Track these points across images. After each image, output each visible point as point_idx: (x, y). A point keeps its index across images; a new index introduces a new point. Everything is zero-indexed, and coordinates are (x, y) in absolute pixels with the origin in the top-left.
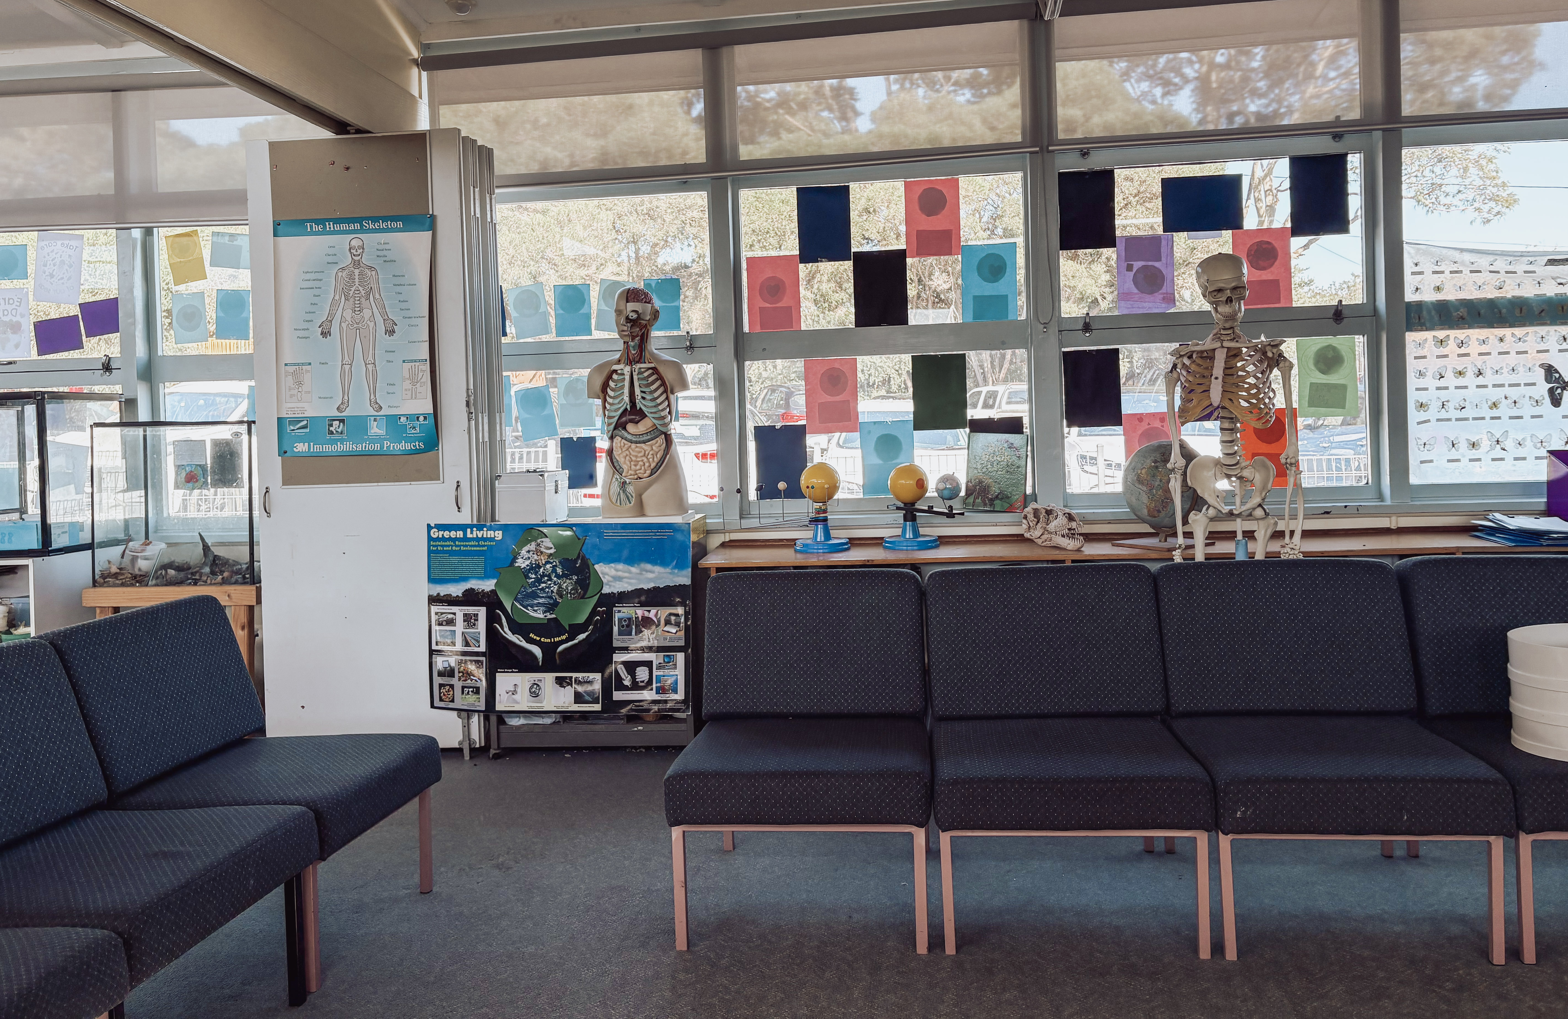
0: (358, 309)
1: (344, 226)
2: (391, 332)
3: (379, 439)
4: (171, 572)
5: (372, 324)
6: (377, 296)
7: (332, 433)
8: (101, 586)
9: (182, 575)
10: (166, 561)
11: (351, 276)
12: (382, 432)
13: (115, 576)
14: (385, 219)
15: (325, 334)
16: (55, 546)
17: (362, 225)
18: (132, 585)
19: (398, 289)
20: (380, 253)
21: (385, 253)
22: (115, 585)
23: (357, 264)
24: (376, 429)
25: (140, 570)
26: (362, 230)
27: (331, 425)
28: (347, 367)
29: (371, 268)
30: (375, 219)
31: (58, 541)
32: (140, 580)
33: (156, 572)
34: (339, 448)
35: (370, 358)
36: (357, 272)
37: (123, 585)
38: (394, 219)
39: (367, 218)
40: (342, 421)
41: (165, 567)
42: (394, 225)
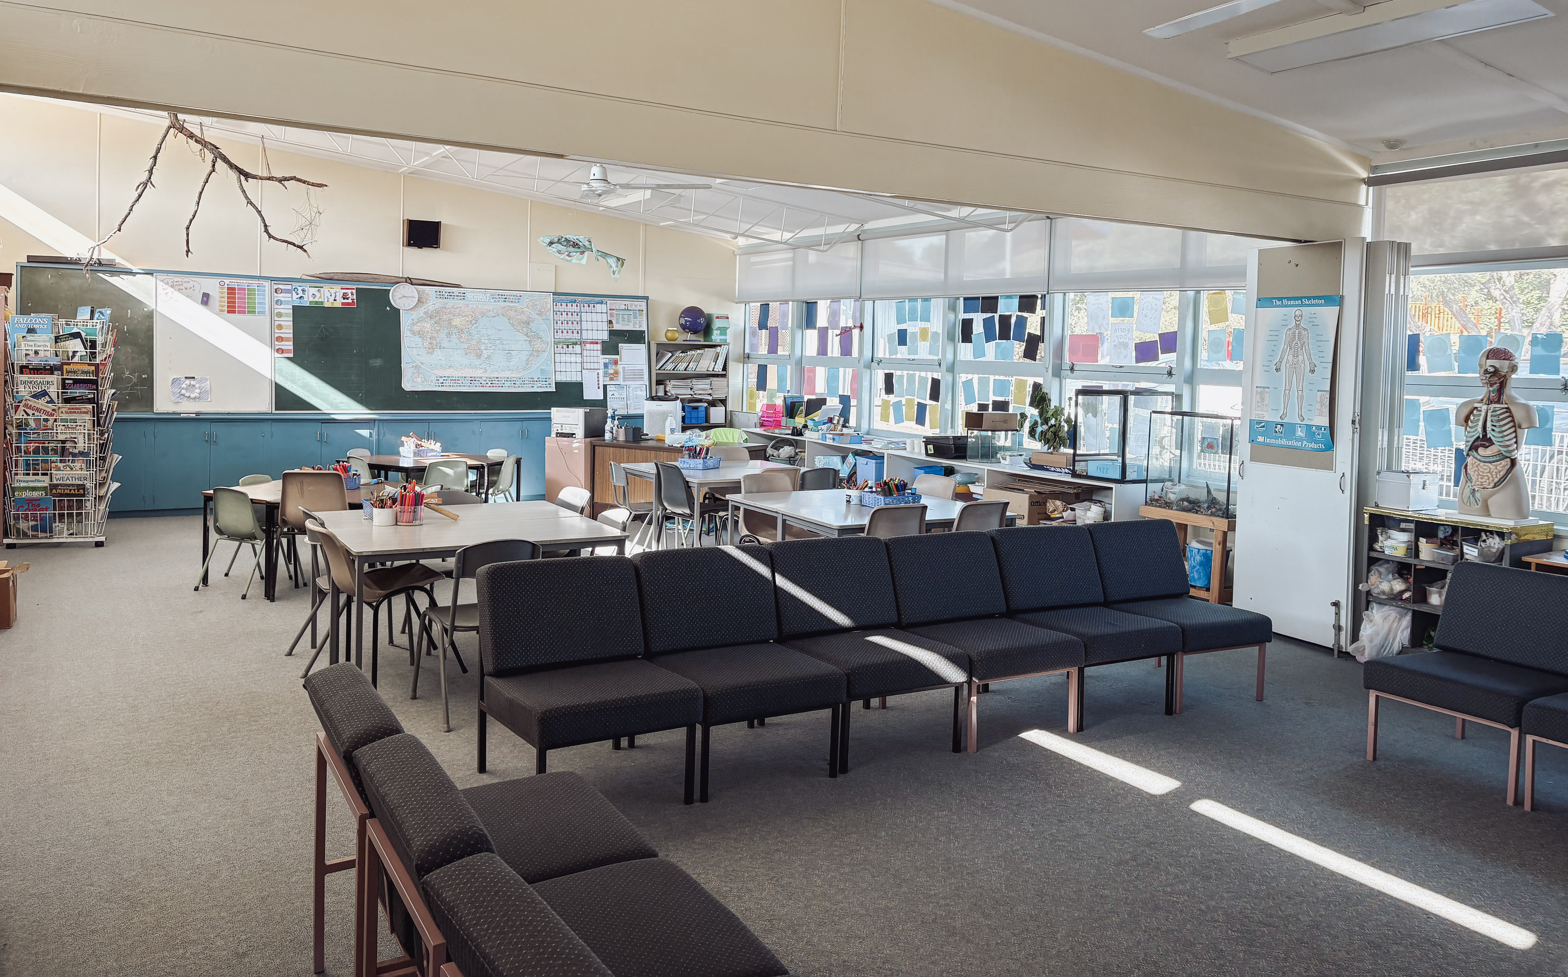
0: (1296, 356)
1: (1292, 302)
2: (1313, 371)
3: (1300, 439)
4: (1186, 503)
5: (1303, 365)
6: (1307, 348)
7: (1276, 432)
8: (1149, 505)
9: (1191, 506)
10: (1184, 496)
11: (1294, 333)
12: (1303, 435)
13: (1157, 500)
14: (1314, 298)
15: (1277, 370)
16: (1128, 479)
17: (1302, 302)
18: (1165, 508)
19: (1319, 343)
20: (1311, 320)
21: (1313, 320)
22: (1156, 506)
23: (1297, 326)
24: (1300, 433)
25: (1169, 499)
26: (1302, 305)
27: (1276, 427)
28: (1287, 391)
29: (1305, 329)
30: (1309, 298)
31: (1130, 476)
32: (1168, 505)
33: (1177, 502)
34: (1279, 442)
35: (1300, 387)
36: (1297, 331)
37: (1160, 507)
38: (1319, 298)
39: (1305, 297)
40: (1282, 425)
41: (1183, 500)
42: (1320, 302)
